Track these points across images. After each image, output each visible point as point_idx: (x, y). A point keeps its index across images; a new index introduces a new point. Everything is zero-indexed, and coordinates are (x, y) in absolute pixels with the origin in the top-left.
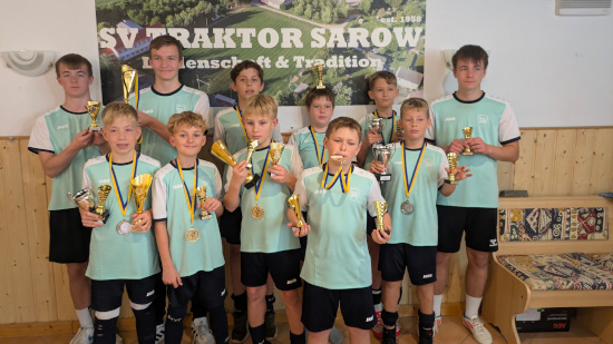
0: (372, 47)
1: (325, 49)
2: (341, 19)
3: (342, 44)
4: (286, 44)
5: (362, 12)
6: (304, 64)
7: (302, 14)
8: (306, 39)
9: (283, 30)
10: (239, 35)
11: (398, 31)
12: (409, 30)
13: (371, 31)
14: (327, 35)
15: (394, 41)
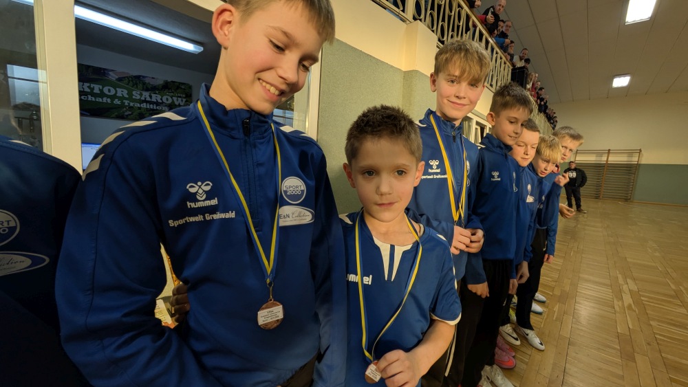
0: (163, 103)
1: (140, 100)
2: (147, 90)
3: (148, 99)
4: (119, 94)
5: (158, 89)
6: (129, 104)
7: (128, 84)
8: (130, 94)
9: (117, 89)
10: (92, 87)
11: (175, 99)
12: (180, 99)
13: (162, 97)
14: (141, 95)
15: (173, 101)
